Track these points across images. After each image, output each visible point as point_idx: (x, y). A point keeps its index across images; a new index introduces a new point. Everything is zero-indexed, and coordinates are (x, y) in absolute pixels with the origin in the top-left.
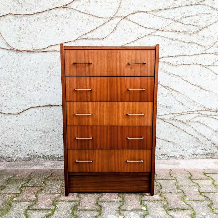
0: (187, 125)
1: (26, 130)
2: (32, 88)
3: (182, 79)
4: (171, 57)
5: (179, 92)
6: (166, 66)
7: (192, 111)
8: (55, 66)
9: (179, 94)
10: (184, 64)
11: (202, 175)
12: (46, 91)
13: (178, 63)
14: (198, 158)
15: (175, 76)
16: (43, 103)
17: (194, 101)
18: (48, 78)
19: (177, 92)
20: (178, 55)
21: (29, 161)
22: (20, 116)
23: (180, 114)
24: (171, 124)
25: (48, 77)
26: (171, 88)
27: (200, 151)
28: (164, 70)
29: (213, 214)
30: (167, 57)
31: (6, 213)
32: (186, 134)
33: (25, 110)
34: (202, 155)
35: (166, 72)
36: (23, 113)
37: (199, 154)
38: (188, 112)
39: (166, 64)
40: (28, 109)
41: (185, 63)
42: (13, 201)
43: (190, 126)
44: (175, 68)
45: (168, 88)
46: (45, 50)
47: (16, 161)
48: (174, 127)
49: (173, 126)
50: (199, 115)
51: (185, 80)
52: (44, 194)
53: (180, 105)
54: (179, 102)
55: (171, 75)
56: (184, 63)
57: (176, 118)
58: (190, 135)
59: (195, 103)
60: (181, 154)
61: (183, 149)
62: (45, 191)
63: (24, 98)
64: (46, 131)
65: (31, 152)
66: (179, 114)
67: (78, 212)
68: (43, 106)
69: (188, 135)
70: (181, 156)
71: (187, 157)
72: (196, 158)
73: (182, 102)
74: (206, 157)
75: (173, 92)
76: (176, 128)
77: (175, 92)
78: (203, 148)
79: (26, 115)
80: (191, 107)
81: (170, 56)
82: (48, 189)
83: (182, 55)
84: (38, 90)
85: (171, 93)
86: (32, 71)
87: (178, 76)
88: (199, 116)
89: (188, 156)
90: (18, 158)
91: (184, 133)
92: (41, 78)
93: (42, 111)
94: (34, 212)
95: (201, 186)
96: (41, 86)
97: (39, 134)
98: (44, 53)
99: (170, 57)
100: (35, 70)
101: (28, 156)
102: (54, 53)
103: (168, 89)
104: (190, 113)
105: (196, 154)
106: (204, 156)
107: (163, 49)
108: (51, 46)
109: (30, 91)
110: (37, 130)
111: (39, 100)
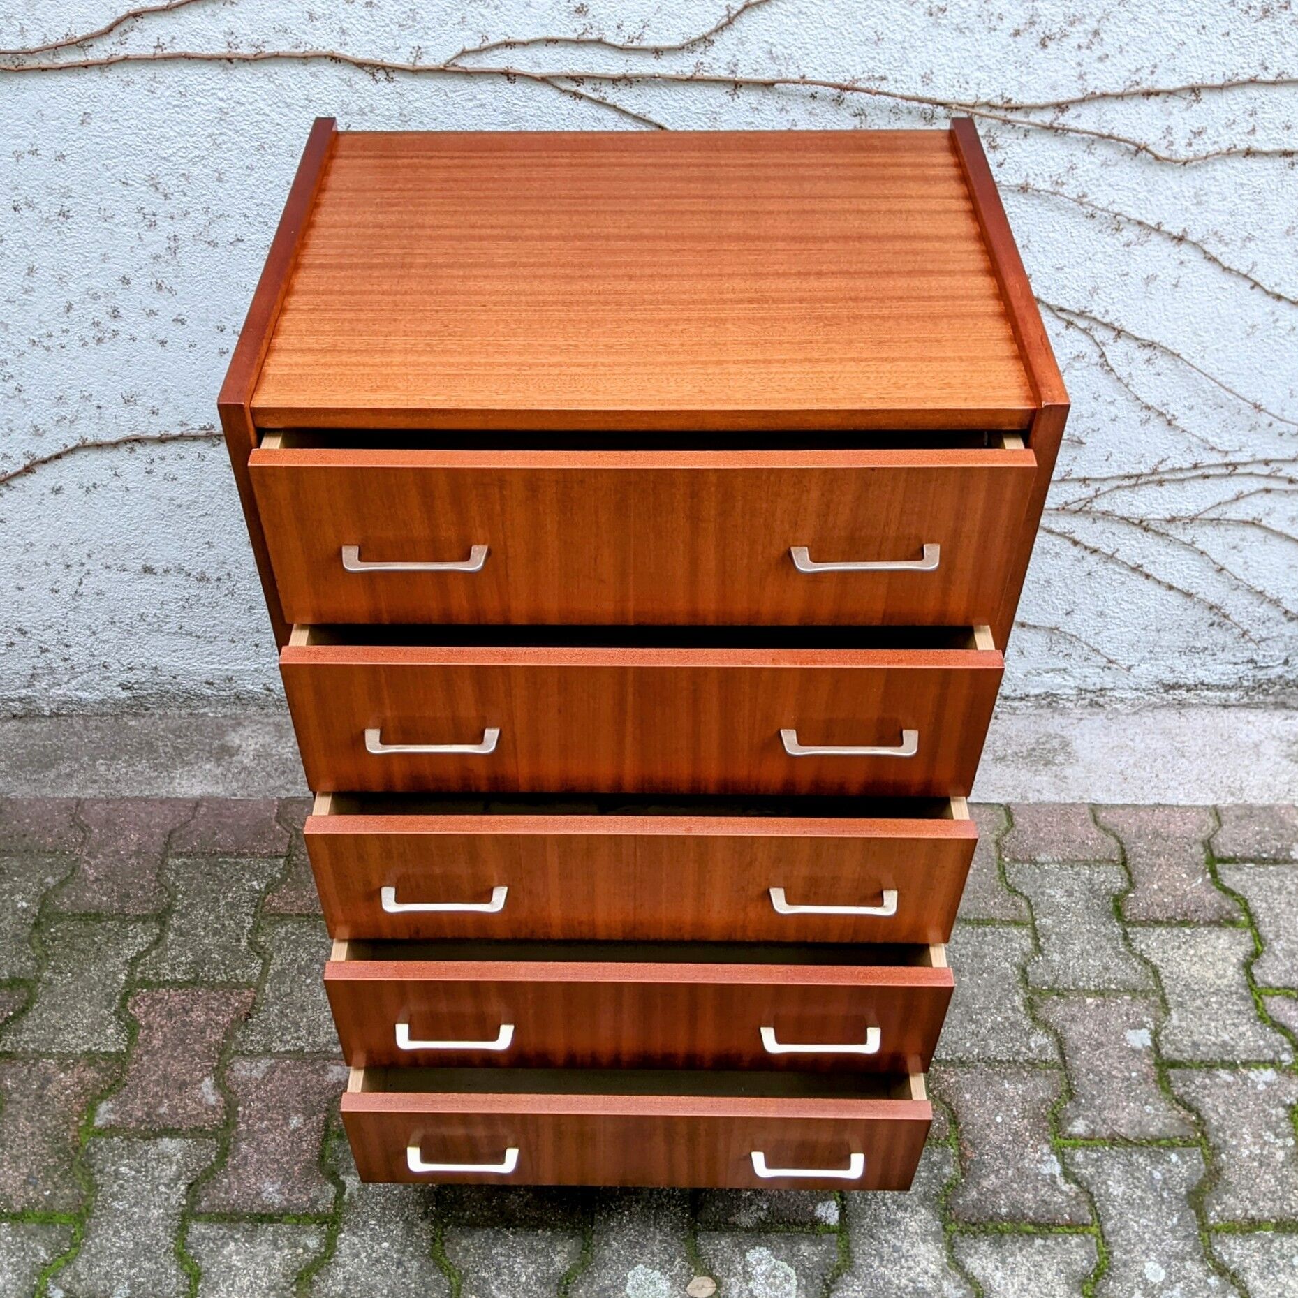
0: (1172, 541)
1: (75, 568)
2: (56, 328)
3: (1213, 260)
4: (1157, 94)
5: (1165, 351)
6: (1104, 164)
7: (1227, 465)
8: (195, 171)
9: (1162, 363)
10: (1249, 153)
11: (1193, 874)
12: (163, 343)
13: (1203, 146)
14: (1191, 705)
15: (1155, 238)
16: (154, 419)
17: (1257, 407)
18: (157, 258)
19: (1151, 345)
20: (1218, 81)
21: (135, 715)
22: (14, 493)
23: (1135, 480)
24: (1062, 535)
25: (155, 249)
26: (1107, 320)
27: (1217, 671)
28: (1080, 200)
29: (1208, 1273)
30: (1120, 97)
31: (74, 1245)
32: (1149, 585)
33: (44, 462)
34: (1224, 688)
35: (1090, 209)
36: (32, 477)
37: (1209, 687)
38: (1195, 466)
39: (1103, 152)
40: (58, 457)
41: (1260, 142)
42: (100, 1132)
43: (1190, 546)
44: (1168, 180)
45: (1082, 324)
46: (98, 52)
47: (57, 715)
48: (1075, 551)
49: (1069, 544)
50: (1273, 484)
51: (1227, 270)
52: (264, 1064)
53: (1149, 426)
54: (1148, 408)
55: (1130, 233)
56: (1255, 146)
57: (1102, 505)
58: (1172, 593)
59: (1265, 419)
60: (1094, 681)
61: (1111, 661)
62: (269, 1032)
63: (12, 392)
64: (215, 576)
65: (139, 675)
66: (1126, 482)
67: (464, 1242)
68: (163, 440)
69: (1162, 591)
70: (1089, 695)
71: (1122, 700)
72: (1182, 704)
73: (1174, 409)
74: (1246, 700)
75: (1117, 351)
76: (1092, 559)
77: (1133, 344)
78: (1241, 656)
79: (57, 491)
80: (1225, 442)
81: (1145, 86)
82: (282, 1014)
83: (1253, 82)
84: (100, 340)
85: (1103, 355)
86: (25, 212)
87: (1180, 239)
88: (1268, 491)
89: (1130, 695)
90: (65, 703)
91: (1137, 581)
92: (105, 258)
93: (159, 469)
94: (225, 1241)
95: (1172, 999)
96: (115, 314)
97: (171, 589)
98: (94, 75)
99: (1148, 94)
100: (48, 206)
101: (125, 694)
102: (170, 74)
103: (1084, 331)
104: (1207, 477)
105: (1191, 682)
106: (1233, 695)
107: (1096, 33)
108: (136, 15)
109: (48, 349)
110: (148, 570)
111: (127, 402)
